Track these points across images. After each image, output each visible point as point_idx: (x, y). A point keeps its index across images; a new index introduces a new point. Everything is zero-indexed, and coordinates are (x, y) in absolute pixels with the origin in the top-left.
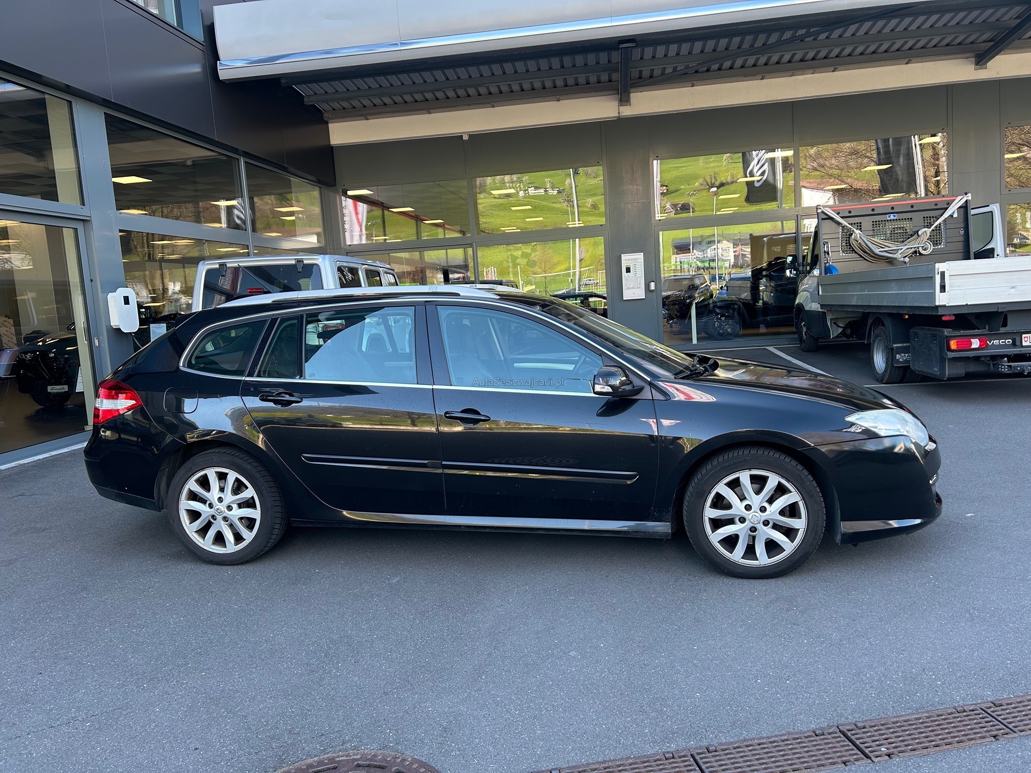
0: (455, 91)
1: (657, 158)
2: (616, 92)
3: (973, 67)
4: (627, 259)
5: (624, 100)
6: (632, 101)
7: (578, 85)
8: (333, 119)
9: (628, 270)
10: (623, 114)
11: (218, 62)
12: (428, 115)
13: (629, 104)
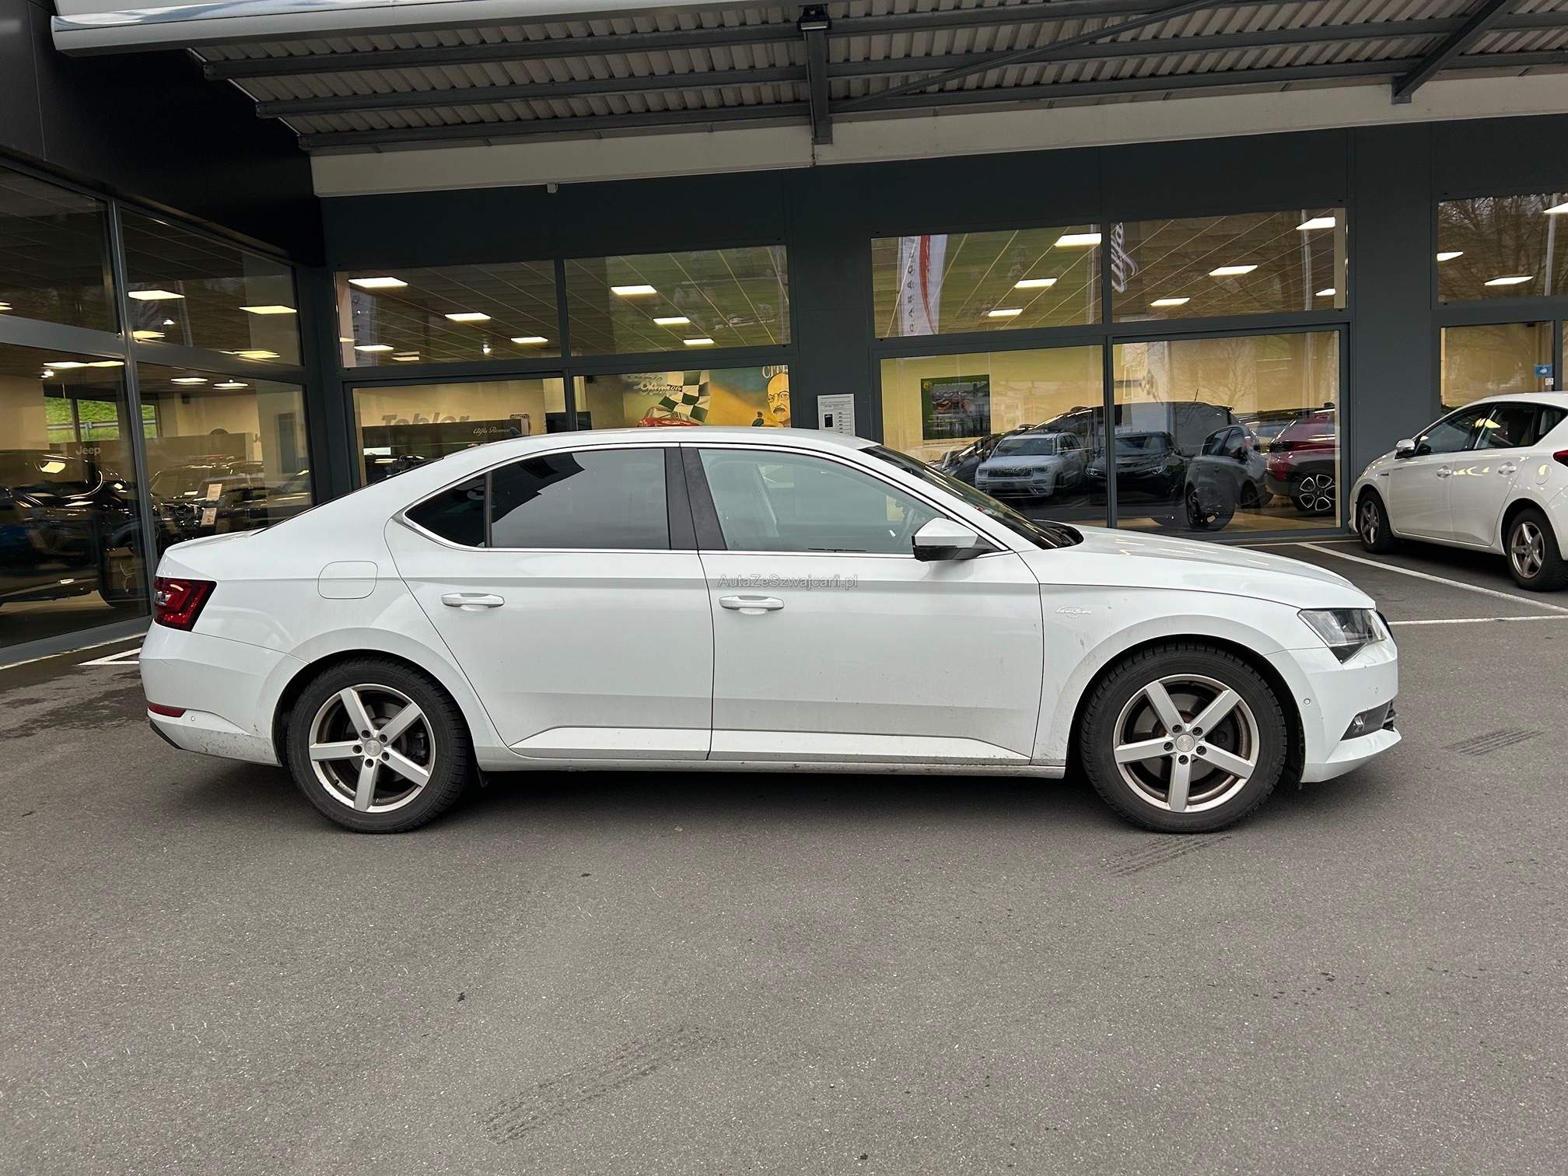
0: (528, 104)
1: (878, 234)
2: (806, 120)
3: (1389, 98)
4: (827, 404)
5: (822, 136)
6: (834, 136)
7: (742, 105)
8: (317, 148)
9: (829, 422)
10: (821, 159)
11: (53, 17)
12: (484, 150)
13: (829, 141)
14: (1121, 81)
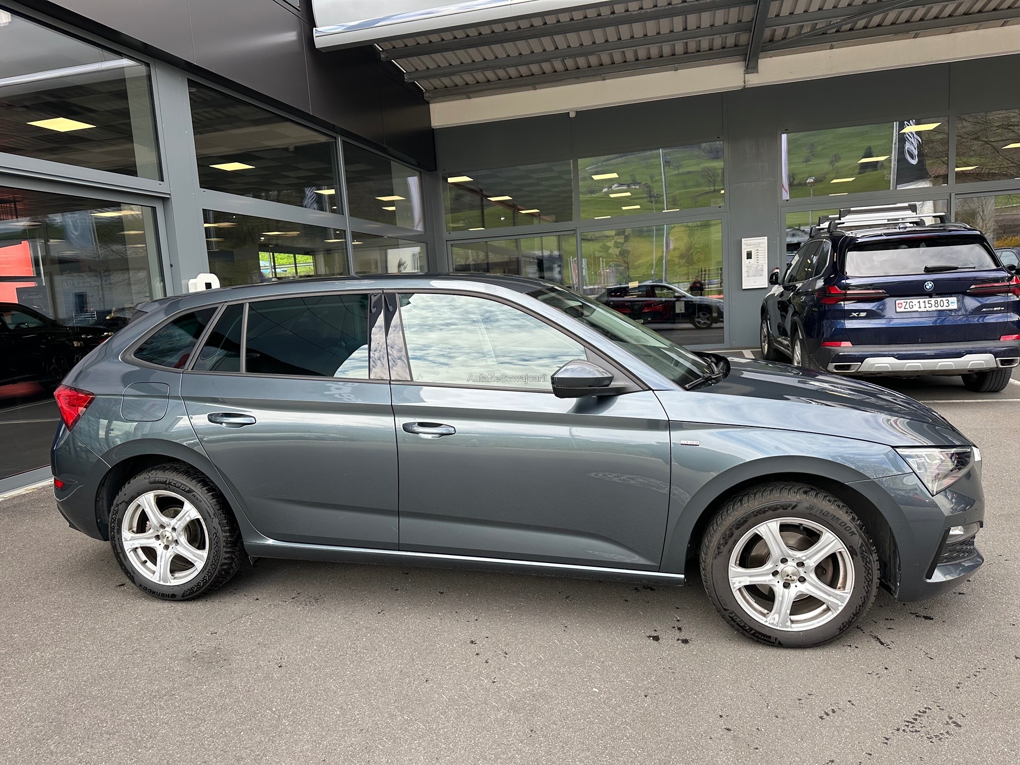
0: (563, 61)
1: (786, 131)
2: (742, 58)
4: (748, 244)
5: (751, 67)
6: (760, 67)
7: (699, 51)
8: (434, 98)
9: (749, 256)
10: (750, 83)
11: (314, 29)
12: (533, 91)
13: (756, 71)
14: (971, 16)
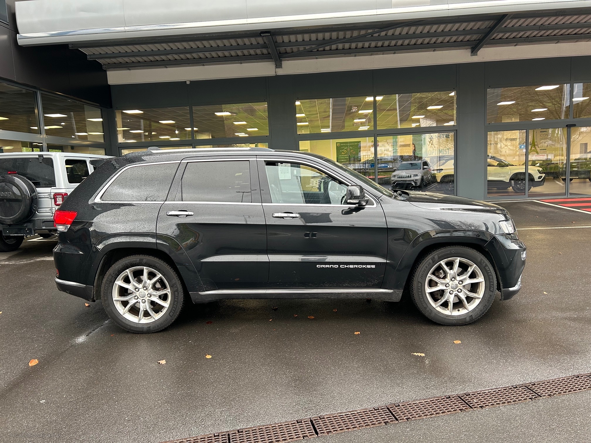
0: (178, 55)
1: (298, 99)
2: (273, 60)
3: (470, 54)
5: (279, 65)
6: (283, 65)
7: (250, 55)
8: (109, 68)
10: (278, 73)
11: (18, 34)
12: (165, 69)
13: (281, 67)
